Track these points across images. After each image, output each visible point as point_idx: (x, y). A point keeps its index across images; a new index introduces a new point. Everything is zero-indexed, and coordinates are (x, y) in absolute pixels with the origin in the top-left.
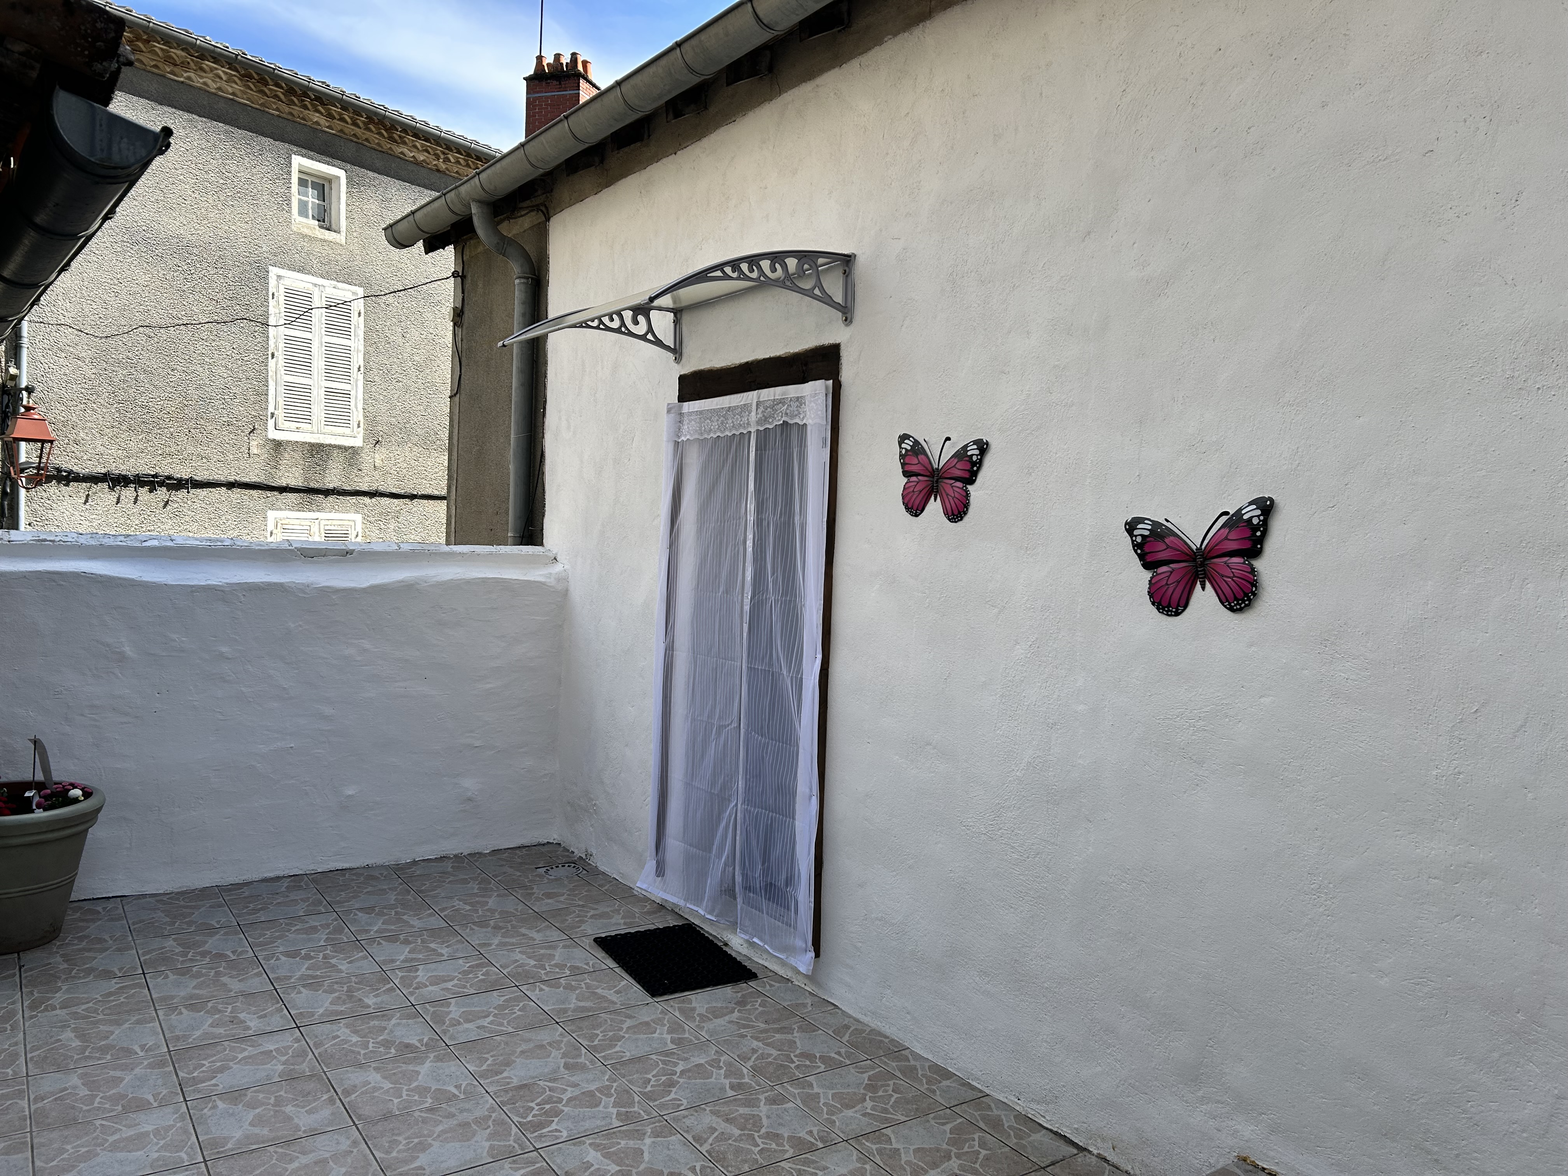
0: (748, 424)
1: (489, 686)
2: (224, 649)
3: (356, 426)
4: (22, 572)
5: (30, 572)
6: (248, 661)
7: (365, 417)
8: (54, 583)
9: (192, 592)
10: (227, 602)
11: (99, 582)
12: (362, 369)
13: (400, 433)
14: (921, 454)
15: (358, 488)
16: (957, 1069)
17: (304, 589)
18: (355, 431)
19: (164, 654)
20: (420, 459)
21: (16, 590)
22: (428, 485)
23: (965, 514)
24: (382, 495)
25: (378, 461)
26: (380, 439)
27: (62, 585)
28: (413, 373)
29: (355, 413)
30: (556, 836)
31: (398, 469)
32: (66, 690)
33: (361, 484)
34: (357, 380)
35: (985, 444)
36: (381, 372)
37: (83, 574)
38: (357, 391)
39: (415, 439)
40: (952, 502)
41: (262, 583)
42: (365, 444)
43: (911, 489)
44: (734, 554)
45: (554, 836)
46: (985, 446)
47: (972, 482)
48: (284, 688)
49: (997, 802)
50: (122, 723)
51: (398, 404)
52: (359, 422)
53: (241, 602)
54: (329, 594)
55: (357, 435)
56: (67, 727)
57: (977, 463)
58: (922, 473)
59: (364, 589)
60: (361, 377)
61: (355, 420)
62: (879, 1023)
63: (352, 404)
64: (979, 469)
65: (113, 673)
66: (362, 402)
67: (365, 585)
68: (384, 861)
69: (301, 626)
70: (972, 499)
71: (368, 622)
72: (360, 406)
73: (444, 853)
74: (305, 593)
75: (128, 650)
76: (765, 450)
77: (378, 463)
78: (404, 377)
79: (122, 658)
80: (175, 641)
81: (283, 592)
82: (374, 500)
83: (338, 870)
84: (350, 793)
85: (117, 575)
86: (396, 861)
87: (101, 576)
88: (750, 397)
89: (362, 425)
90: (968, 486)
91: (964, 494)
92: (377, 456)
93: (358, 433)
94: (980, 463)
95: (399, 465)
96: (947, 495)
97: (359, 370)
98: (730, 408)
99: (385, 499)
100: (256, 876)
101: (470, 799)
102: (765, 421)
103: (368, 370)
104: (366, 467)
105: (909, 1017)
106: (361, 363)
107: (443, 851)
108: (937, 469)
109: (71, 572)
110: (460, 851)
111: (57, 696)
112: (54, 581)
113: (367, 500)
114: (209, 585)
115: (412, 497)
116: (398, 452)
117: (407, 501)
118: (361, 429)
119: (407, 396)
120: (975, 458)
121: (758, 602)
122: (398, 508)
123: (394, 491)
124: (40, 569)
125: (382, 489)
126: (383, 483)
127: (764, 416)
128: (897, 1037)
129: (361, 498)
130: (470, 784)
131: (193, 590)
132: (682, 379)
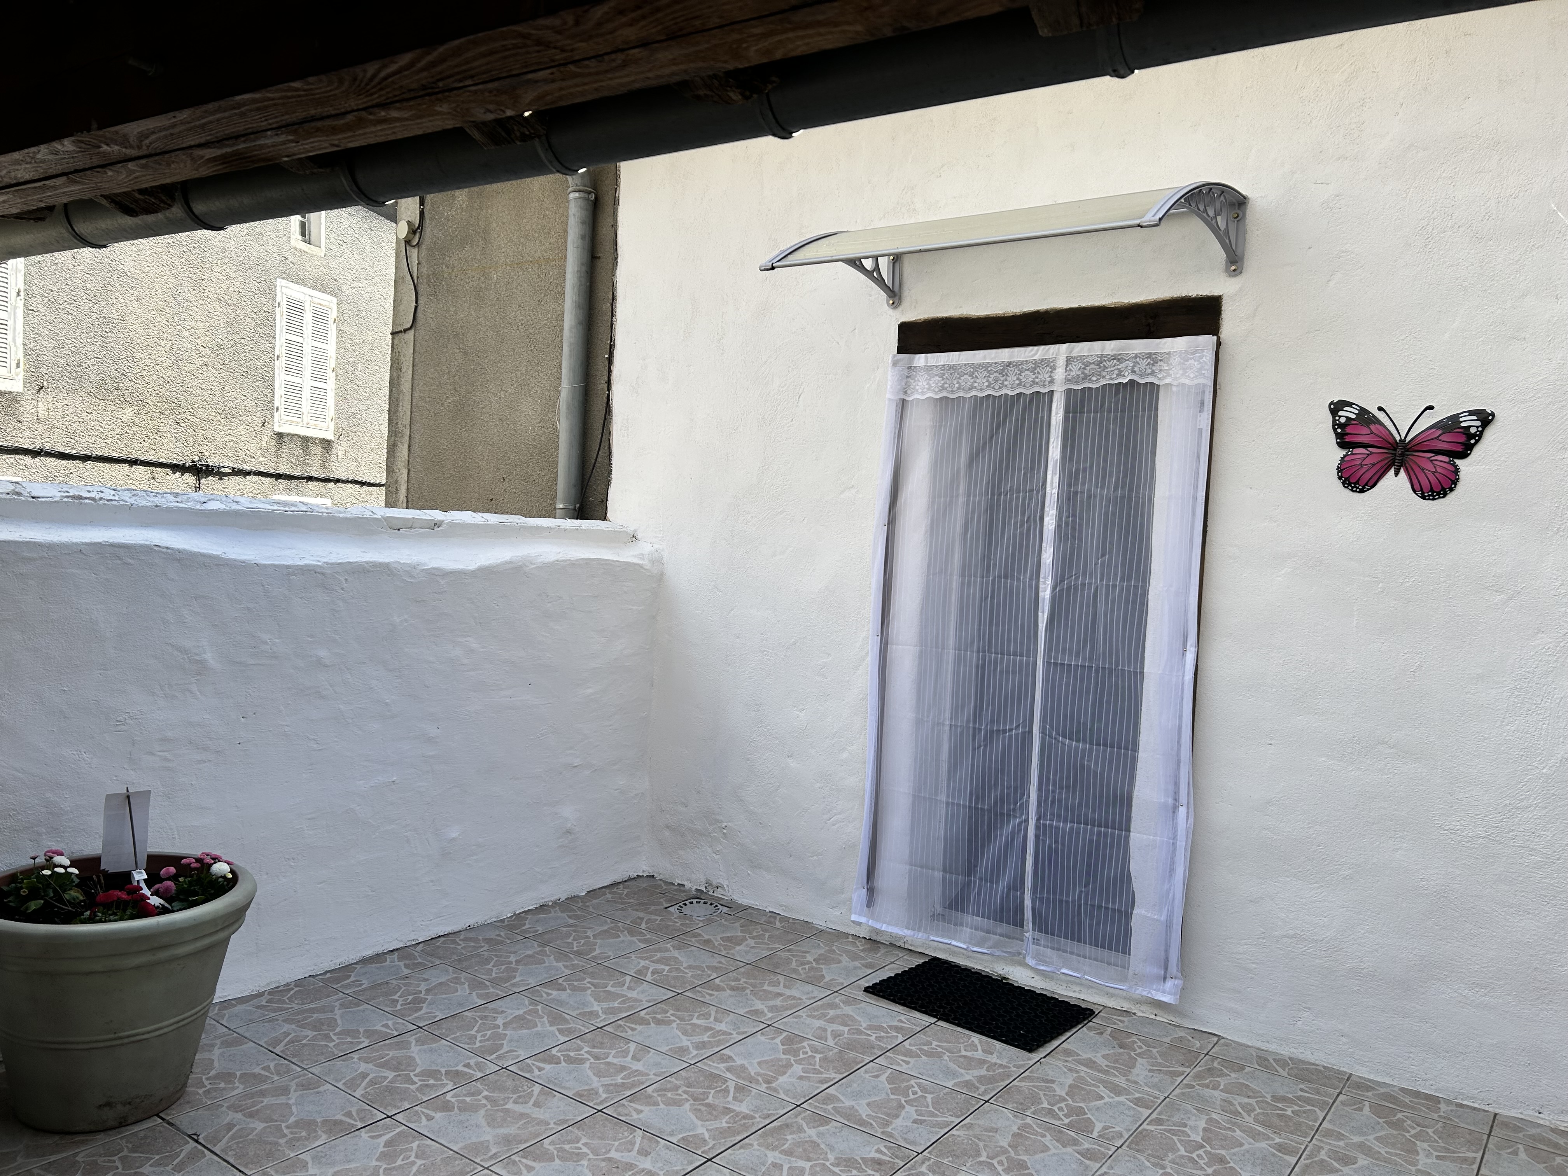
0: (1052, 382)
1: (590, 691)
2: (323, 653)
3: (14, 365)
4: (76, 544)
5: (87, 544)
6: (348, 669)
7: (26, 355)
8: (119, 562)
9: (289, 574)
10: (327, 589)
11: (177, 559)
12: (22, 294)
13: (70, 378)
14: (1375, 423)
15: (17, 445)
16: (1436, 1090)
17: (411, 570)
18: (13, 372)
19: (252, 662)
20: (94, 412)
21: (68, 570)
22: (104, 444)
23: (1451, 490)
24: (48, 454)
25: (42, 412)
26: (45, 384)
27: (130, 564)
28: (85, 305)
29: (13, 349)
30: (645, 868)
31: (67, 423)
32: (131, 718)
33: (21, 440)
34: (15, 307)
35: (1490, 415)
36: (46, 300)
37: (156, 548)
38: (15, 322)
39: (88, 387)
40: (1431, 477)
41: (367, 563)
42: (26, 389)
43: (1359, 462)
44: (1021, 534)
45: (643, 868)
46: (1490, 418)
47: (1464, 455)
48: (386, 704)
49: (1507, 802)
50: (200, 762)
51: (66, 341)
52: (19, 360)
53: (342, 589)
54: (438, 578)
55: (16, 378)
56: (133, 772)
57: (1477, 435)
58: (1376, 444)
59: (473, 572)
60: (20, 303)
61: (13, 358)
62: (1293, 1050)
63: (10, 337)
64: (1477, 442)
65: (191, 692)
66: (22, 335)
67: (472, 567)
68: (486, 918)
69: (406, 620)
70: (1462, 475)
71: (476, 615)
72: (20, 340)
73: (543, 901)
74: (412, 577)
75: (209, 656)
76: (1082, 412)
77: (42, 413)
78: (75, 309)
79: (201, 669)
80: (266, 643)
81: (389, 575)
82: (37, 459)
83: (440, 936)
84: (454, 835)
85: (199, 550)
86: (497, 917)
87: (179, 551)
88: (1051, 351)
89: (22, 364)
90: (1458, 462)
91: (1453, 469)
92: (40, 404)
93: (17, 375)
94: (1479, 436)
95: (68, 418)
96: (1423, 470)
97: (18, 294)
98: (1010, 363)
99: (51, 459)
100: (352, 957)
101: (569, 832)
102: (1083, 379)
103: (29, 296)
104: (28, 419)
105: (1344, 1040)
106: (22, 286)
107: (543, 898)
108: (1402, 441)
109: (142, 546)
110: (558, 897)
111: (119, 728)
112: (119, 558)
113: (28, 460)
114: (307, 565)
115: (86, 458)
116: (66, 402)
117: (78, 463)
118: (21, 369)
119: (78, 333)
120: (1473, 430)
121: (1069, 588)
122: (67, 472)
123: (62, 450)
124: (100, 540)
125: (48, 447)
126: (48, 439)
127: (1083, 373)
128: (1328, 1063)
129: (21, 456)
130: (568, 812)
131: (288, 573)
132: (904, 328)
